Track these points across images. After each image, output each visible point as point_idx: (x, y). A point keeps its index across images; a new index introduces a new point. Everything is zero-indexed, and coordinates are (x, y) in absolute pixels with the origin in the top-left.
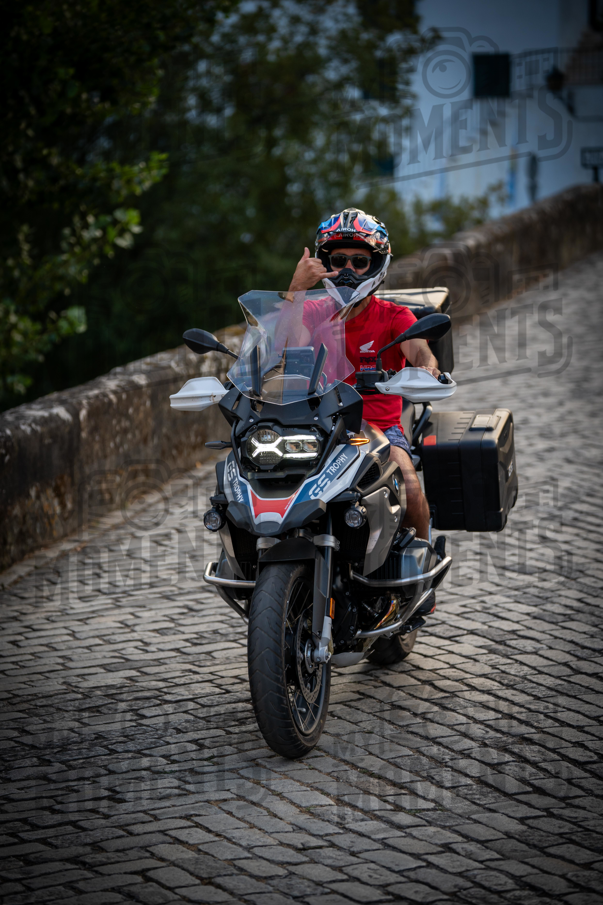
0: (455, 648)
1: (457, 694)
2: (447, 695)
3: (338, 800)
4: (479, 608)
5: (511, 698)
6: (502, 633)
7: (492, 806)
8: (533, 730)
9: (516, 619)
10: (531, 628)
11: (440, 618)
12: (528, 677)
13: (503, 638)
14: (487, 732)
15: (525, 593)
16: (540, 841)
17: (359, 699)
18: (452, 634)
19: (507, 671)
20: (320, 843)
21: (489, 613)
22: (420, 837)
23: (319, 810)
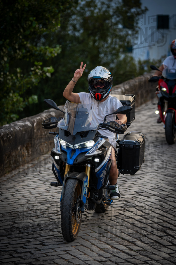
0: (149, 200)
1: (150, 214)
2: (146, 214)
3: (112, 246)
4: (156, 187)
5: (166, 216)
6: (163, 195)
7: (160, 250)
8: (173, 226)
9: (168, 191)
10: (173, 194)
11: (144, 190)
12: (172, 209)
13: (164, 197)
14: (158, 226)
15: (171, 183)
16: (174, 261)
17: (119, 215)
18: (148, 195)
19: (165, 207)
20: (106, 260)
21: (160, 189)
22: (137, 259)
23: (106, 249)
